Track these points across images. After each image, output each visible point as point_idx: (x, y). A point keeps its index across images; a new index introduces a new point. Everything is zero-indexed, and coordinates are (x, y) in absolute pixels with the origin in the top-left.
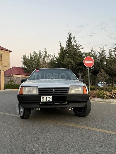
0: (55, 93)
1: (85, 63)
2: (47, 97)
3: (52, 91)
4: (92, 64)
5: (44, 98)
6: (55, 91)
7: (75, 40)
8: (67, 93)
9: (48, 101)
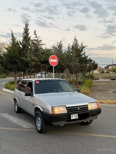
0: (80, 110)
1: (50, 62)
2: (75, 115)
3: (77, 109)
4: (57, 62)
5: (73, 116)
6: (80, 108)
7: (36, 35)
8: (87, 109)
9: (76, 118)
